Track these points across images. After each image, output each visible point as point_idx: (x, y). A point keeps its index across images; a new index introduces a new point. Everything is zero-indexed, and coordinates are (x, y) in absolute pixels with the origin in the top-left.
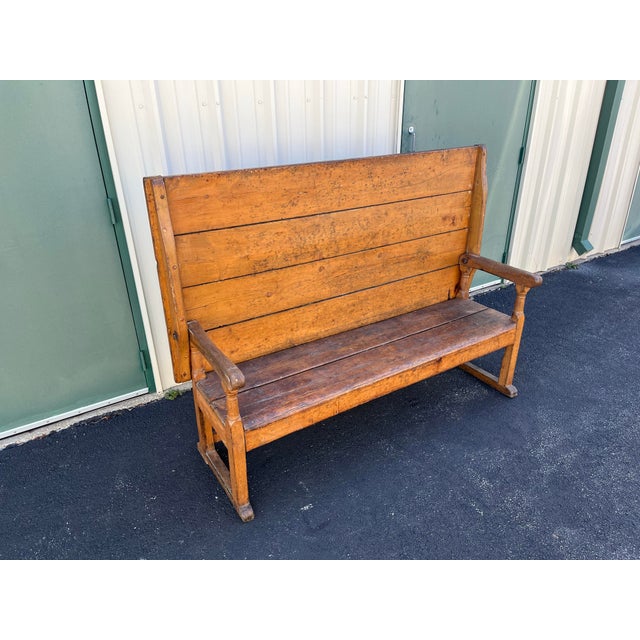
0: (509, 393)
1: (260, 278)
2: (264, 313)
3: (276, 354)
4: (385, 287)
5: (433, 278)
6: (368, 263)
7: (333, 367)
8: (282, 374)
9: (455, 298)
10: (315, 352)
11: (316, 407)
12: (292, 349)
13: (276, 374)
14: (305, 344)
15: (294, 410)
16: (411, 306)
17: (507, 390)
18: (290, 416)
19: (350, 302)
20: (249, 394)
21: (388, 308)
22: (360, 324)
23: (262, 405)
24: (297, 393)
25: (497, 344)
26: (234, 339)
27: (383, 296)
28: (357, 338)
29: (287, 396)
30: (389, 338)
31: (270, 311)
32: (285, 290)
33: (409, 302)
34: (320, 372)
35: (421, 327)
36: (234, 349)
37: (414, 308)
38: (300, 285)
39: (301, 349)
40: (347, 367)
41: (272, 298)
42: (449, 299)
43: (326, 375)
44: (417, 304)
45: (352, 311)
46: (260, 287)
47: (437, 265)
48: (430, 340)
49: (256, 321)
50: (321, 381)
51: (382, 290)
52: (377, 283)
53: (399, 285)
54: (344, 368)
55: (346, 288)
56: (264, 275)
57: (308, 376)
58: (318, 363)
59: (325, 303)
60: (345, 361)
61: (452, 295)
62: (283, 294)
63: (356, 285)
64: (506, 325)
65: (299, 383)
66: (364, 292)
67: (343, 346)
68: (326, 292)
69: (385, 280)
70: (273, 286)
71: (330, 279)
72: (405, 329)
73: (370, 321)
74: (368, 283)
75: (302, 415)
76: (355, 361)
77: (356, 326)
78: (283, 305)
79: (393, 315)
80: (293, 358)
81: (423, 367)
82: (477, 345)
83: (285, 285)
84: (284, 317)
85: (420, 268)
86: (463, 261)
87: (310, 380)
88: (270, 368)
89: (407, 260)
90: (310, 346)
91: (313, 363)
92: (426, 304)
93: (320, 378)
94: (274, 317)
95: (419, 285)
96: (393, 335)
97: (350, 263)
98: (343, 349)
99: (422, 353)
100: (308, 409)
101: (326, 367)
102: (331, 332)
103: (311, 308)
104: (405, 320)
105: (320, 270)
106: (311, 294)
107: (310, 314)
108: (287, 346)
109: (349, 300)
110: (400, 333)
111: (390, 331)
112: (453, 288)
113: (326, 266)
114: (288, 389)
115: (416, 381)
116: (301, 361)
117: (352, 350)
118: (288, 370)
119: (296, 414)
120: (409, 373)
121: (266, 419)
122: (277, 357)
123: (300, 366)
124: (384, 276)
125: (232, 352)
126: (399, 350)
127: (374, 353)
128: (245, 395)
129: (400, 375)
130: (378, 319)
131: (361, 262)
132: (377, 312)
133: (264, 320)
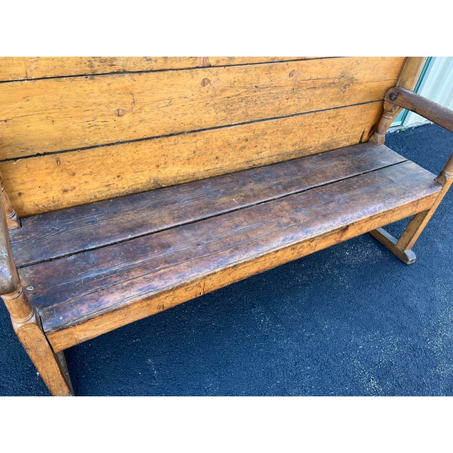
0: (407, 260)
1: (104, 82)
2: (113, 140)
3: (133, 197)
4: (290, 120)
5: (350, 114)
6: (275, 83)
7: (205, 227)
8: (131, 230)
9: (367, 141)
10: (185, 199)
11: (169, 291)
12: (157, 193)
13: (124, 230)
14: (176, 186)
15: (133, 295)
16: (316, 147)
17: (405, 255)
18: (127, 306)
19: (242, 136)
20: (75, 260)
21: (289, 147)
22: (251, 165)
23: (87, 285)
24: (144, 267)
25: (414, 209)
26: (66, 174)
27: (286, 132)
28: (244, 184)
29: (129, 271)
30: (285, 188)
31: (122, 138)
32: (147, 109)
33: (315, 142)
34: (187, 234)
35: (326, 178)
36: (66, 187)
37: (320, 149)
38: (170, 104)
39: (169, 192)
40: (224, 229)
41: (126, 119)
42: (360, 142)
43: (193, 239)
44: (324, 145)
45: (244, 148)
46: (102, 99)
47: (359, 99)
48: (337, 197)
49: (101, 151)
50: (183, 248)
51: (286, 123)
52: (281, 113)
53: (307, 119)
54: (220, 230)
55: (239, 115)
56: (109, 79)
57: (168, 238)
58: (187, 217)
59: (208, 134)
60: (223, 219)
61: (365, 137)
62: (143, 115)
63: (253, 112)
64: (431, 187)
65: (153, 248)
66: (262, 124)
67: (225, 194)
68: (209, 118)
69: (292, 110)
70: (128, 99)
71: (217, 100)
72: (306, 178)
73: (264, 162)
74: (268, 112)
75: (145, 304)
76: (237, 220)
77: (246, 166)
78: (144, 131)
79: (293, 157)
80: (155, 206)
81: (324, 236)
82: (393, 211)
83: (146, 99)
84: (145, 148)
85: (337, 99)
86: (390, 96)
87: (169, 246)
88: (118, 219)
89: (324, 86)
90: (181, 189)
91: (180, 218)
92: (335, 146)
93: (183, 243)
94: (129, 147)
95: (332, 122)
96: (290, 185)
97: (248, 79)
98: (224, 199)
99: (326, 217)
100: (157, 296)
101: (196, 225)
102: (212, 173)
103: (187, 138)
104: (307, 165)
105: (204, 84)
106: (188, 119)
107: (185, 146)
108: (151, 186)
109: (241, 132)
110: (299, 183)
111: (288, 179)
112: (368, 130)
113: (213, 79)
114: (134, 258)
115: (311, 252)
116: (165, 213)
117: (235, 202)
118: (142, 225)
119: (135, 303)
120: (305, 244)
121: (84, 310)
122: (132, 202)
123: (162, 219)
124: (292, 105)
125: (66, 191)
126: (296, 209)
127: (263, 209)
128: (67, 264)
129: (293, 247)
130: (274, 160)
131: (264, 81)
132: (275, 151)
133: (113, 149)
